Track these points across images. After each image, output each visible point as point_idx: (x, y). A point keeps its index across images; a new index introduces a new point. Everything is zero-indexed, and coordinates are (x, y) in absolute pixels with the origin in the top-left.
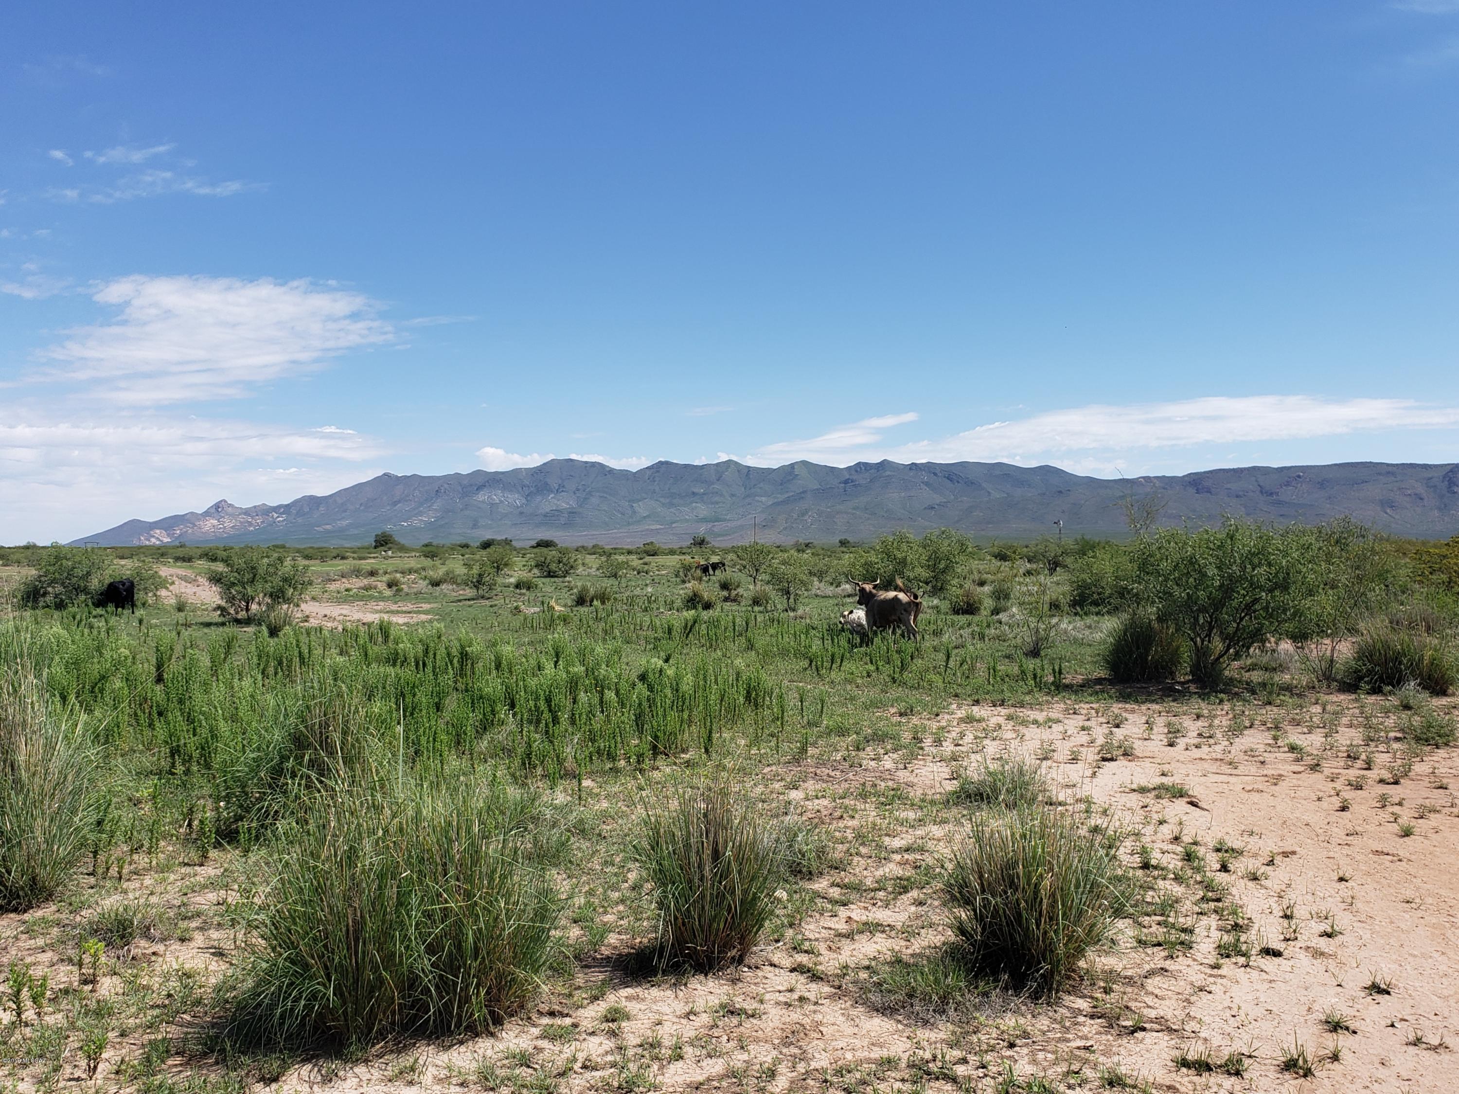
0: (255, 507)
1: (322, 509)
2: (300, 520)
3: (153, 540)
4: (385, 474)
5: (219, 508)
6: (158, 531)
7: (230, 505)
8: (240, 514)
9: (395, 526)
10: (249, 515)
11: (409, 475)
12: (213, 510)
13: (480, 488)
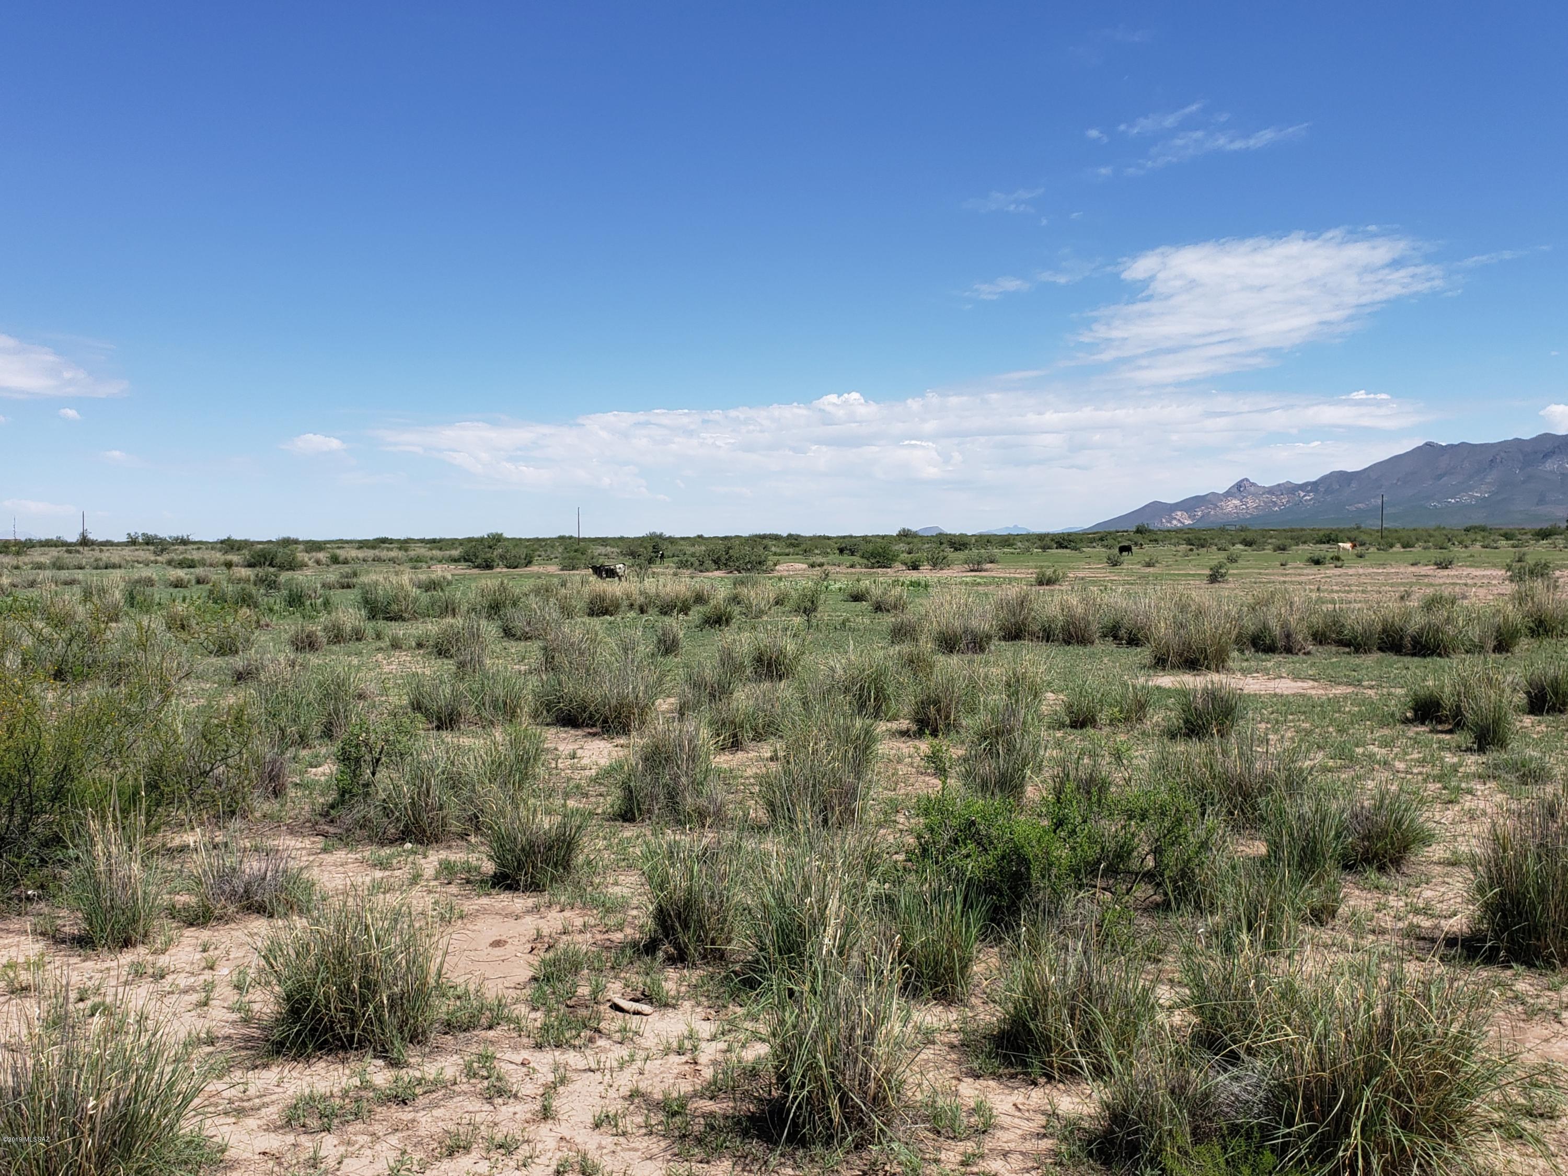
0: (1279, 485)
1: (1354, 485)
2: (1329, 498)
3: (1175, 522)
4: (1427, 444)
5: (1241, 488)
6: (1179, 513)
7: (1253, 484)
8: (1264, 493)
9: (1439, 502)
10: (1273, 494)
11: (1456, 443)
12: (1235, 490)
13: (1546, 456)
